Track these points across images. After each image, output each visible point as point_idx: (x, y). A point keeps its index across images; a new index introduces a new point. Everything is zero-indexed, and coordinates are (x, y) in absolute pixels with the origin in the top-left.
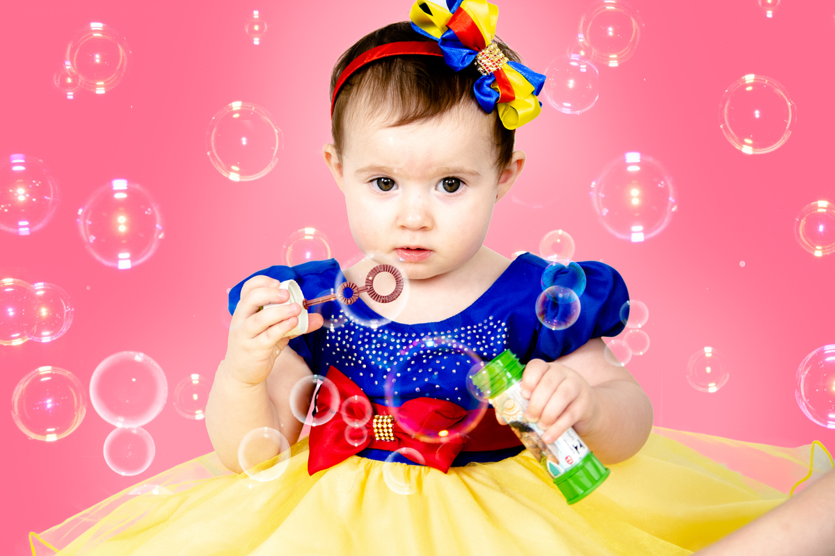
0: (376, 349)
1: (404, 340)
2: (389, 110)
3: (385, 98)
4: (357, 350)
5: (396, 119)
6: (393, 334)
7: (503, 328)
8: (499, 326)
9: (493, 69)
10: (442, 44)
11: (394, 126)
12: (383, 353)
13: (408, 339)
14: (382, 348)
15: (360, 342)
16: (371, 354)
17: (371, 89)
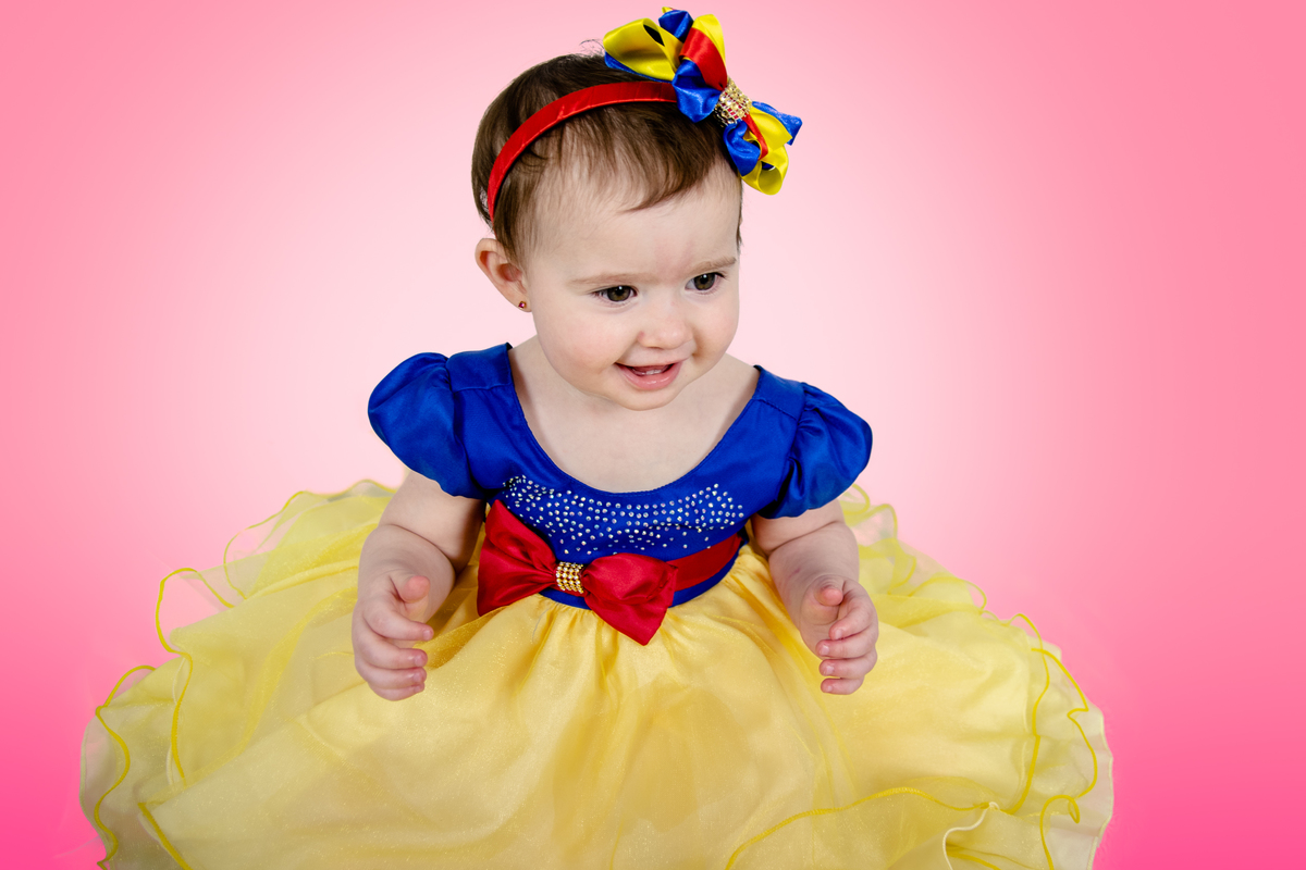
0: (568, 517)
1: (605, 511)
2: (625, 185)
3: (615, 169)
4: (545, 514)
5: (640, 198)
6: (591, 501)
7: (728, 504)
8: (724, 500)
9: (741, 115)
10: (677, 84)
11: (640, 208)
12: (577, 524)
13: (610, 509)
14: (575, 518)
15: (549, 505)
16: (562, 521)
17: (586, 158)
